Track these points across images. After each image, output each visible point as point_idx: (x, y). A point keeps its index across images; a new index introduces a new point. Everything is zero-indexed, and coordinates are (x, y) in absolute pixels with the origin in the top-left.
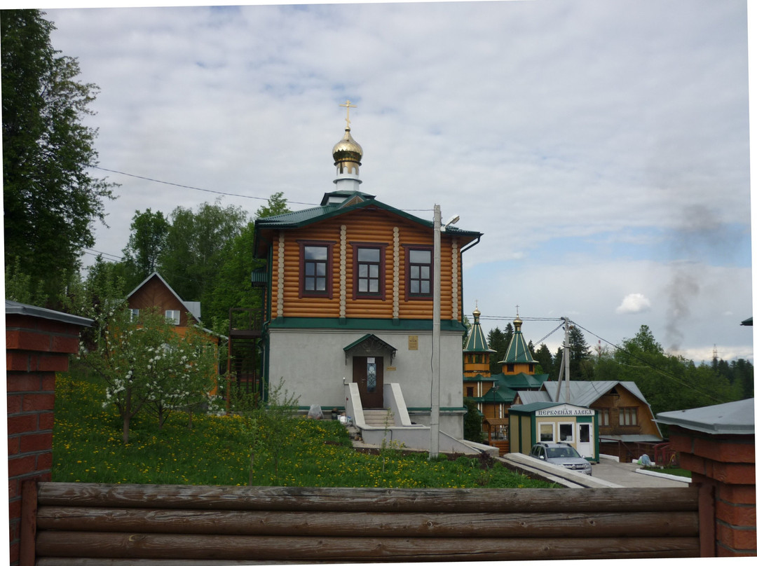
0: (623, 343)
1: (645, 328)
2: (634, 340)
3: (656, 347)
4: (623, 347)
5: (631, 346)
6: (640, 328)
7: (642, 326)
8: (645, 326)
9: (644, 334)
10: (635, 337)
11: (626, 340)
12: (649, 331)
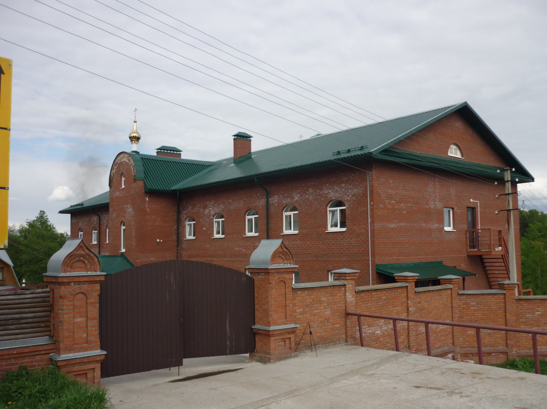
0: (26, 223)
1: (43, 213)
2: (34, 221)
3: (50, 226)
4: (26, 226)
5: (32, 225)
6: (39, 213)
7: (41, 211)
8: (43, 211)
9: (41, 217)
10: (36, 219)
11: (29, 221)
12: (45, 215)
